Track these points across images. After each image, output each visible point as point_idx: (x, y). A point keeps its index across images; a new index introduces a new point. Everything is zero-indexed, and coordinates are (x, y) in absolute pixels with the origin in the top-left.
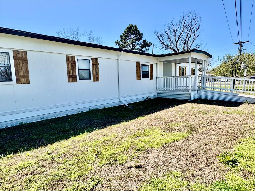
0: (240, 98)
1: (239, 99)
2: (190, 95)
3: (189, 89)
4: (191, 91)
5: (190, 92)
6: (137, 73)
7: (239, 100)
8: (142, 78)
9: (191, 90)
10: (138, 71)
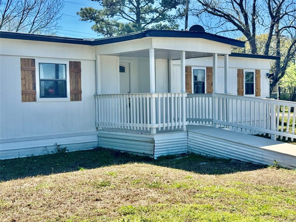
0: (264, 154)
1: (262, 155)
2: (153, 142)
3: (150, 128)
4: (158, 132)
5: (153, 135)
6: (24, 85)
7: (262, 158)
8: (41, 97)
9: (157, 129)
10: (27, 78)
